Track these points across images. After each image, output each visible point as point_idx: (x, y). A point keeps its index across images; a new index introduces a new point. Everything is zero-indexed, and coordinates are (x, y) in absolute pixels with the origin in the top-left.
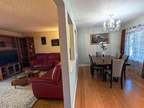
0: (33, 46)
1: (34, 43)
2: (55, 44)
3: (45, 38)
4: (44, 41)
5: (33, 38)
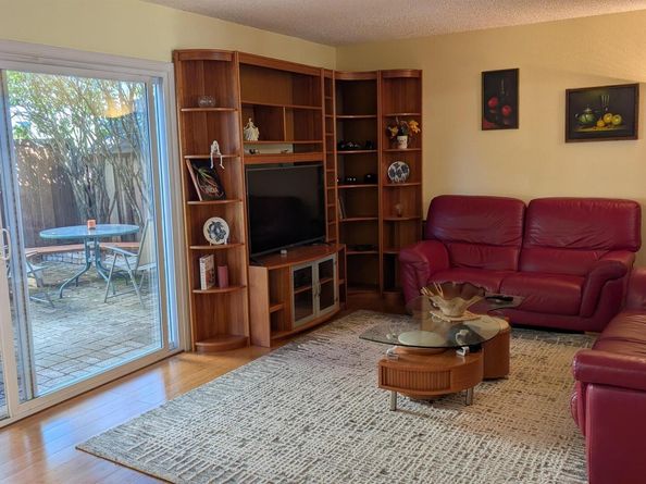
0: (416, 140)
1: (419, 119)
2: (593, 124)
3: (513, 77)
4: (499, 101)
5: (416, 79)
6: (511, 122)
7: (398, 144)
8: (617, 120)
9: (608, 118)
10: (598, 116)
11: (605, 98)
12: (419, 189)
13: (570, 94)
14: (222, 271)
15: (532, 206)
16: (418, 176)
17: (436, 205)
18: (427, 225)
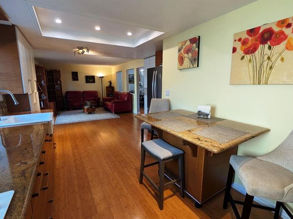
2: (90, 81)
3: (77, 73)
4: (75, 76)
5: (59, 71)
6: (77, 80)
7: (58, 82)
8: (92, 80)
11: (91, 77)
13: (86, 76)
14: (45, 104)
15: (83, 92)
16: (61, 88)
17: (67, 93)
18: (66, 96)
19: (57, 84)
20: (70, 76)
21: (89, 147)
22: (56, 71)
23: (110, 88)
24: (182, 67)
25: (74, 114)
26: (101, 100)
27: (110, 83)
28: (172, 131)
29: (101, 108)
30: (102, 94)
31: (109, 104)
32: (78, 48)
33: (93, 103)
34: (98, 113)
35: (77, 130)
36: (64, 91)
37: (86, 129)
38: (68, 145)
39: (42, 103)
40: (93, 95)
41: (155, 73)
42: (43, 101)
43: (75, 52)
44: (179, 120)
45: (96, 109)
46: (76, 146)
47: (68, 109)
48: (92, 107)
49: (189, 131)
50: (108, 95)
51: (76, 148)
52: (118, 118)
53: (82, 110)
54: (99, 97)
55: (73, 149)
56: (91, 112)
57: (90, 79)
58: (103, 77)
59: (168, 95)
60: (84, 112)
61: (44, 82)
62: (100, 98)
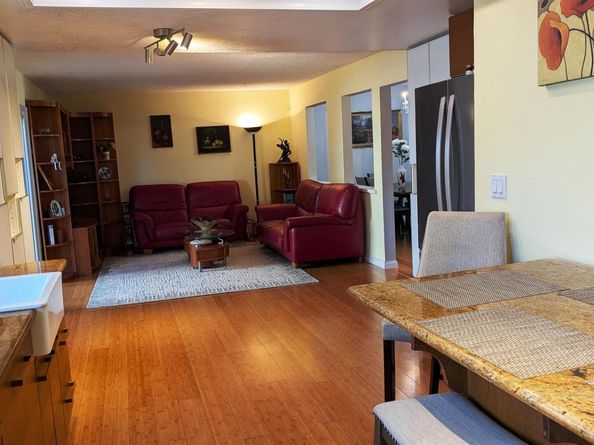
0: (114, 154)
2: (211, 145)
3: (167, 118)
4: (161, 131)
5: (110, 118)
6: (169, 143)
7: (104, 156)
8: (221, 143)
9: (217, 142)
10: (213, 141)
11: (215, 132)
12: (117, 183)
13: (199, 130)
14: (60, 233)
15: (191, 187)
16: (115, 175)
17: (135, 191)
18: (131, 204)
19: (103, 163)
20: (145, 132)
21: (190, 403)
22: (98, 117)
23: (286, 169)
24: (559, 74)
25: (155, 267)
26: (252, 215)
27: (285, 147)
28: (496, 367)
29: (249, 247)
30: (258, 191)
31: (278, 228)
32: (156, 33)
33: (224, 227)
34: (236, 264)
35: (156, 332)
36: (125, 186)
37: (188, 329)
38: (120, 390)
39: (51, 231)
40: (221, 198)
41: (446, 104)
42: (55, 223)
43: (146, 49)
44: (538, 312)
45: (232, 250)
46: (147, 394)
47: (138, 251)
48: (215, 242)
49: (577, 373)
50: (277, 195)
51: (144, 404)
52: (309, 286)
53: (183, 255)
54: (244, 203)
55: (133, 408)
56: (211, 260)
57: (215, 139)
58: (257, 129)
59: (500, 195)
60: (188, 262)
61: (59, 159)
62: (246, 209)
